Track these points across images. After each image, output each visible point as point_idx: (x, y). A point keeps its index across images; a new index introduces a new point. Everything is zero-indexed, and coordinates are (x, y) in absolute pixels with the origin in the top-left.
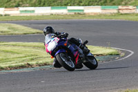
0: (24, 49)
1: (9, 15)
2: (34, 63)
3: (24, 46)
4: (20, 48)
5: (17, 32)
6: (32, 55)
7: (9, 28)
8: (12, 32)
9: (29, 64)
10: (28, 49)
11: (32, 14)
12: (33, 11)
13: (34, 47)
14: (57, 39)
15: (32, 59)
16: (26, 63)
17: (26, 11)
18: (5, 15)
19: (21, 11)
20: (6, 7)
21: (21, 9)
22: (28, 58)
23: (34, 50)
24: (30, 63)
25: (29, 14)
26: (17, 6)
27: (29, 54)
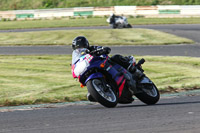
0: (164, 66)
1: (142, 16)
2: (178, 85)
3: (165, 62)
4: (158, 64)
5: (154, 42)
6: (176, 75)
7: (143, 36)
8: (147, 41)
9: (171, 88)
10: (169, 66)
11: (177, 16)
12: (178, 11)
13: (179, 63)
14: (89, 57)
15: (176, 81)
16: (167, 86)
17: (167, 11)
18: (138, 17)
19: (161, 11)
20: (138, 5)
21: (160, 7)
22: (170, 78)
23: (179, 67)
24: (173, 86)
25: (171, 16)
26: (154, 4)
27: (172, 73)
